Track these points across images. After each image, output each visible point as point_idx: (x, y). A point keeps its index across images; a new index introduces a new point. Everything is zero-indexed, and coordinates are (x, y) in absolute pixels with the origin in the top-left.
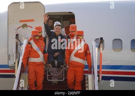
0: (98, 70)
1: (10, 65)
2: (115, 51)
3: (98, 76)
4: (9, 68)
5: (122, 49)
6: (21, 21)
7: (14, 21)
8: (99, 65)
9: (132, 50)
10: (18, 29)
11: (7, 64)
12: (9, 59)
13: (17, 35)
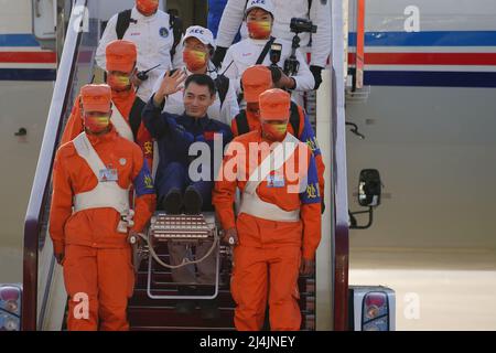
0: (352, 50)
1: (39, 34)
3: (352, 72)
4: (38, 45)
8: (353, 30)
11: (30, 32)
12: (36, 13)
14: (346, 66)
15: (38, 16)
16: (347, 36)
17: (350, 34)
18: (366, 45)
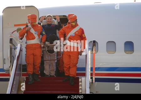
0: (92, 72)
1: (5, 69)
2: (109, 53)
3: (92, 78)
4: (4, 71)
5: (116, 51)
6: (15, 25)
7: (8, 25)
9: (125, 52)
10: (12, 33)
11: (3, 68)
12: (4, 63)
13: (11, 40)
14: (90, 76)
15: (5, 63)
16: (90, 68)
17: (91, 68)
18: (95, 71)
